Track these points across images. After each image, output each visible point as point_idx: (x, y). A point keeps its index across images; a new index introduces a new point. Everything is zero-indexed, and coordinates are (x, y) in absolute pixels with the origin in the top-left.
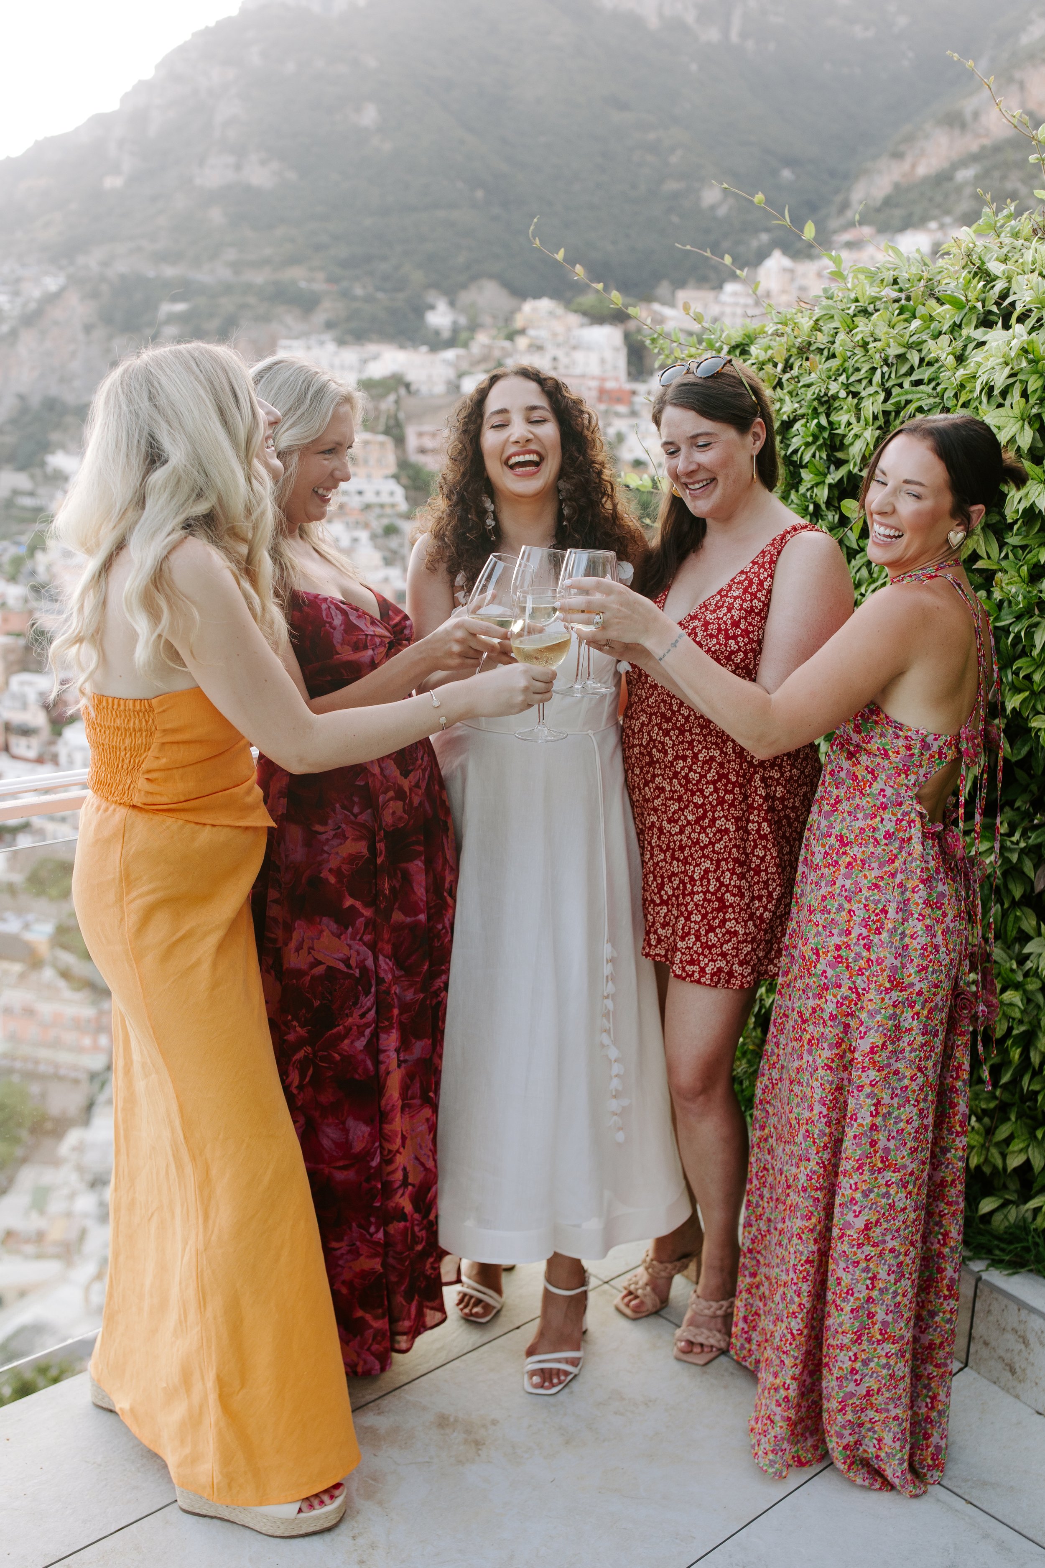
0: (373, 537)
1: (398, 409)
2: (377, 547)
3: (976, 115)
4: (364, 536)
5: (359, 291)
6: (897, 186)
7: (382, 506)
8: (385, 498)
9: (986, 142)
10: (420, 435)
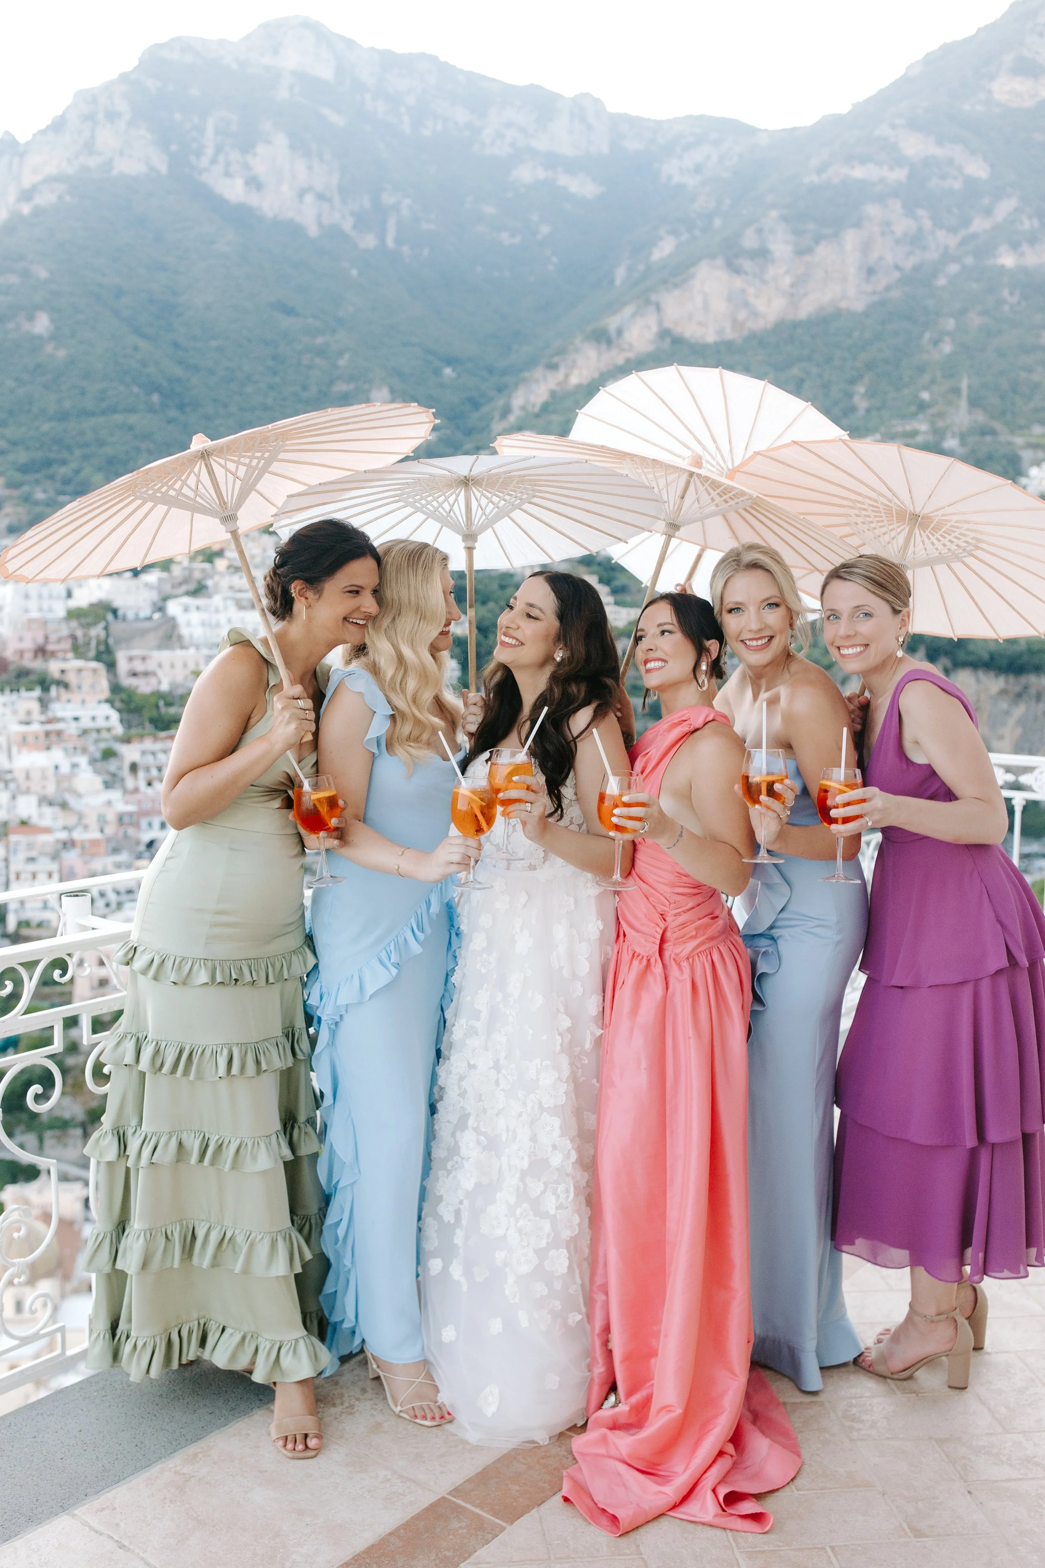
0: (93, 761)
1: (108, 636)
2: (96, 771)
3: (620, 332)
4: (83, 761)
5: (40, 495)
6: (553, 394)
7: (98, 731)
8: (101, 723)
9: (631, 355)
10: (131, 659)
